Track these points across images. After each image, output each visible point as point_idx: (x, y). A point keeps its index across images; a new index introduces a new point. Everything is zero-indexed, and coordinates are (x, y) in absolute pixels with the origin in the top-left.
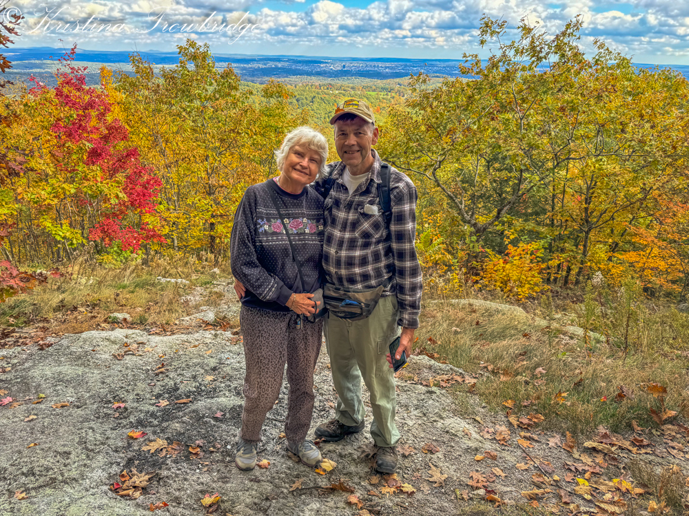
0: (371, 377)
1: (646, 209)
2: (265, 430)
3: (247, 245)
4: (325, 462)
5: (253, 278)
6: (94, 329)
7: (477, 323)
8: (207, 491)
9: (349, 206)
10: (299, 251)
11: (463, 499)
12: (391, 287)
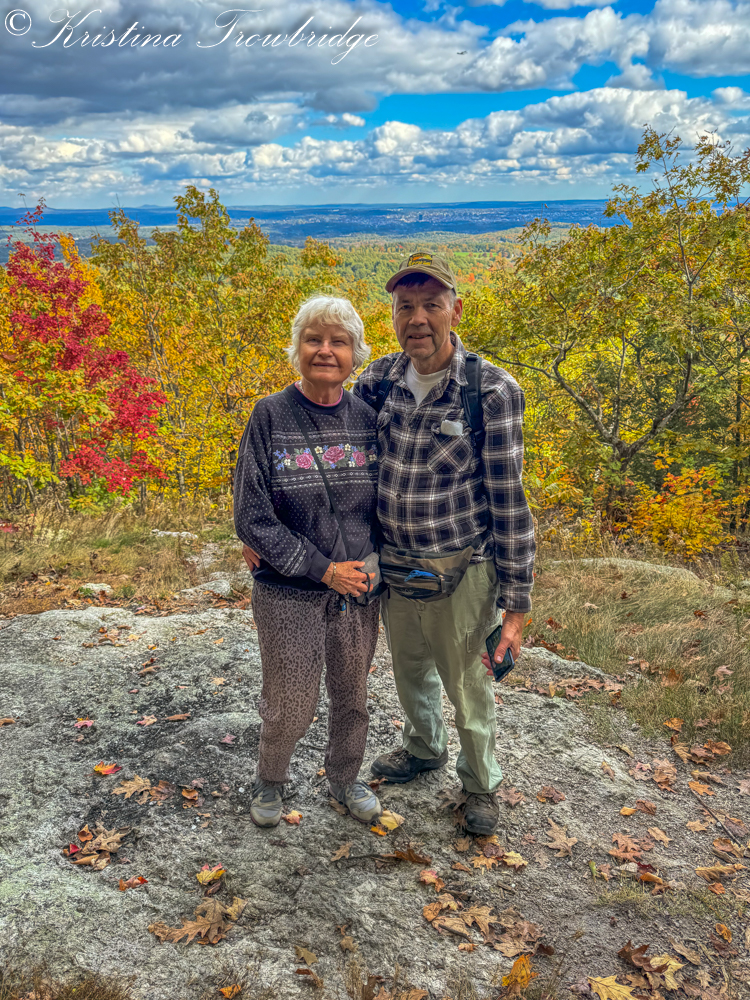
0: (456, 688)
2: (296, 763)
3: (257, 491)
4: (386, 815)
5: (269, 542)
7: (624, 596)
8: (206, 860)
9: (416, 424)
10: (340, 496)
11: (602, 878)
12: (486, 549)
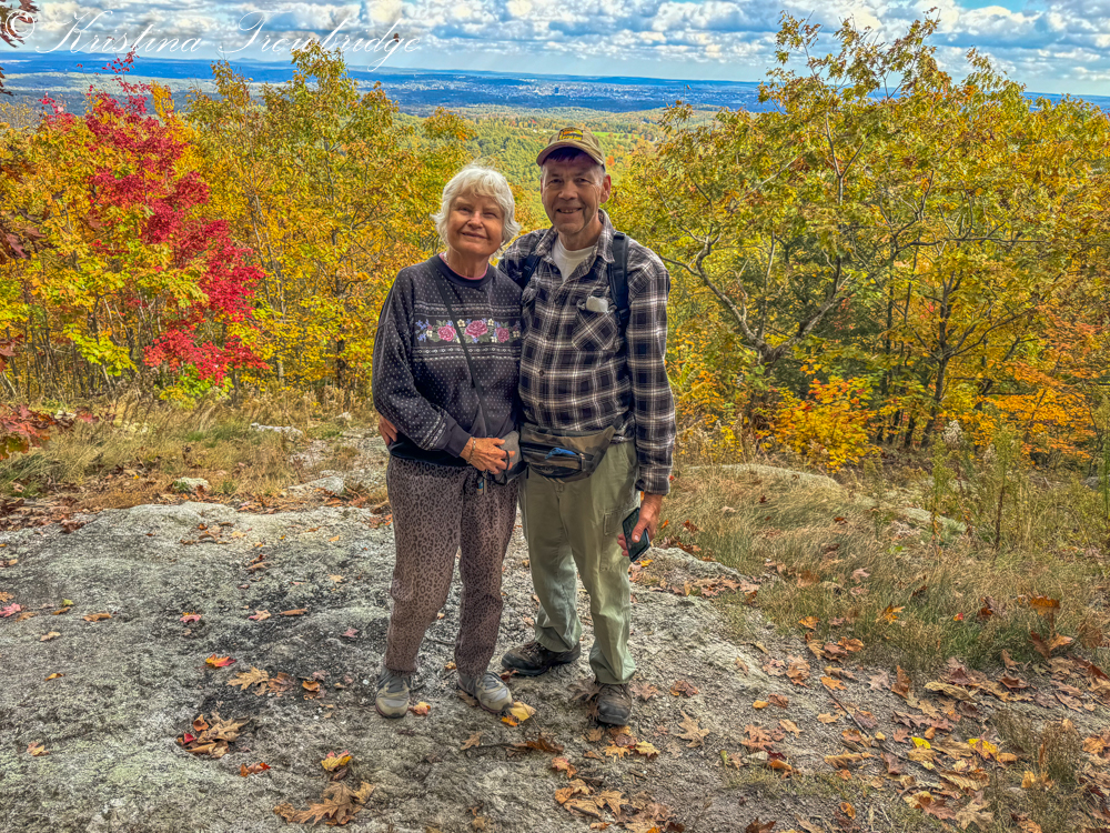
0: (592, 572)
1: (1039, 327)
2: (423, 657)
3: (398, 361)
4: (517, 707)
5: (408, 413)
6: (150, 502)
7: (763, 500)
8: (331, 748)
9: (562, 299)
10: (482, 371)
11: (733, 766)
12: (627, 429)
